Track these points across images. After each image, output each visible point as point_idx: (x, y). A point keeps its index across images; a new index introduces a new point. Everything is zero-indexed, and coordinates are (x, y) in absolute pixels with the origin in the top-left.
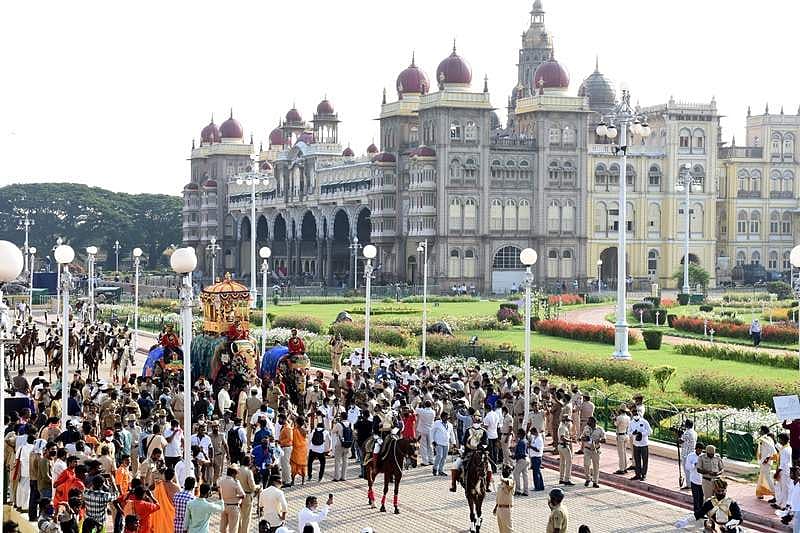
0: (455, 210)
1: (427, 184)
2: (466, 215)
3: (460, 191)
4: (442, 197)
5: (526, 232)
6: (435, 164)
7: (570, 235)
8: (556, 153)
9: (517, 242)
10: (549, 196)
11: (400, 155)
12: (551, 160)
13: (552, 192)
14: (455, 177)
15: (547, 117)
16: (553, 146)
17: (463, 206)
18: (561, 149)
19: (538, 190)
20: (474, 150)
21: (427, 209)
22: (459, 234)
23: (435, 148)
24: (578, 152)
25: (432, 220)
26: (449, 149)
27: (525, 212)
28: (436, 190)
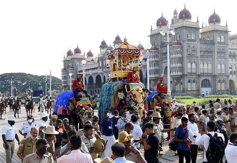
0: (189, 65)
1: (179, 55)
2: (193, 67)
3: (190, 58)
4: (185, 60)
5: (210, 74)
6: (182, 48)
7: (223, 75)
8: (220, 45)
9: (208, 77)
10: (218, 61)
11: (161, 47)
12: (218, 47)
13: (219, 59)
14: (189, 53)
15: (217, 32)
16: (218, 43)
17: (192, 64)
18: (221, 44)
19: (214, 58)
20: (195, 43)
21: (179, 65)
22: (191, 74)
23: (181, 42)
24: (226, 45)
25: (182, 69)
26: (187, 42)
27: (210, 66)
28: (182, 58)
